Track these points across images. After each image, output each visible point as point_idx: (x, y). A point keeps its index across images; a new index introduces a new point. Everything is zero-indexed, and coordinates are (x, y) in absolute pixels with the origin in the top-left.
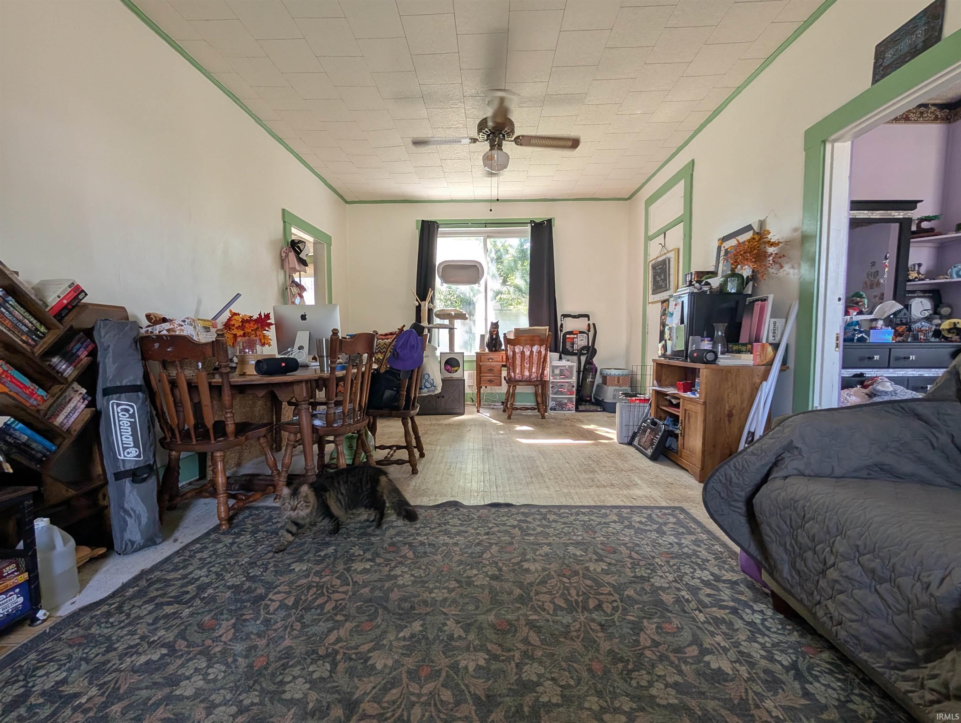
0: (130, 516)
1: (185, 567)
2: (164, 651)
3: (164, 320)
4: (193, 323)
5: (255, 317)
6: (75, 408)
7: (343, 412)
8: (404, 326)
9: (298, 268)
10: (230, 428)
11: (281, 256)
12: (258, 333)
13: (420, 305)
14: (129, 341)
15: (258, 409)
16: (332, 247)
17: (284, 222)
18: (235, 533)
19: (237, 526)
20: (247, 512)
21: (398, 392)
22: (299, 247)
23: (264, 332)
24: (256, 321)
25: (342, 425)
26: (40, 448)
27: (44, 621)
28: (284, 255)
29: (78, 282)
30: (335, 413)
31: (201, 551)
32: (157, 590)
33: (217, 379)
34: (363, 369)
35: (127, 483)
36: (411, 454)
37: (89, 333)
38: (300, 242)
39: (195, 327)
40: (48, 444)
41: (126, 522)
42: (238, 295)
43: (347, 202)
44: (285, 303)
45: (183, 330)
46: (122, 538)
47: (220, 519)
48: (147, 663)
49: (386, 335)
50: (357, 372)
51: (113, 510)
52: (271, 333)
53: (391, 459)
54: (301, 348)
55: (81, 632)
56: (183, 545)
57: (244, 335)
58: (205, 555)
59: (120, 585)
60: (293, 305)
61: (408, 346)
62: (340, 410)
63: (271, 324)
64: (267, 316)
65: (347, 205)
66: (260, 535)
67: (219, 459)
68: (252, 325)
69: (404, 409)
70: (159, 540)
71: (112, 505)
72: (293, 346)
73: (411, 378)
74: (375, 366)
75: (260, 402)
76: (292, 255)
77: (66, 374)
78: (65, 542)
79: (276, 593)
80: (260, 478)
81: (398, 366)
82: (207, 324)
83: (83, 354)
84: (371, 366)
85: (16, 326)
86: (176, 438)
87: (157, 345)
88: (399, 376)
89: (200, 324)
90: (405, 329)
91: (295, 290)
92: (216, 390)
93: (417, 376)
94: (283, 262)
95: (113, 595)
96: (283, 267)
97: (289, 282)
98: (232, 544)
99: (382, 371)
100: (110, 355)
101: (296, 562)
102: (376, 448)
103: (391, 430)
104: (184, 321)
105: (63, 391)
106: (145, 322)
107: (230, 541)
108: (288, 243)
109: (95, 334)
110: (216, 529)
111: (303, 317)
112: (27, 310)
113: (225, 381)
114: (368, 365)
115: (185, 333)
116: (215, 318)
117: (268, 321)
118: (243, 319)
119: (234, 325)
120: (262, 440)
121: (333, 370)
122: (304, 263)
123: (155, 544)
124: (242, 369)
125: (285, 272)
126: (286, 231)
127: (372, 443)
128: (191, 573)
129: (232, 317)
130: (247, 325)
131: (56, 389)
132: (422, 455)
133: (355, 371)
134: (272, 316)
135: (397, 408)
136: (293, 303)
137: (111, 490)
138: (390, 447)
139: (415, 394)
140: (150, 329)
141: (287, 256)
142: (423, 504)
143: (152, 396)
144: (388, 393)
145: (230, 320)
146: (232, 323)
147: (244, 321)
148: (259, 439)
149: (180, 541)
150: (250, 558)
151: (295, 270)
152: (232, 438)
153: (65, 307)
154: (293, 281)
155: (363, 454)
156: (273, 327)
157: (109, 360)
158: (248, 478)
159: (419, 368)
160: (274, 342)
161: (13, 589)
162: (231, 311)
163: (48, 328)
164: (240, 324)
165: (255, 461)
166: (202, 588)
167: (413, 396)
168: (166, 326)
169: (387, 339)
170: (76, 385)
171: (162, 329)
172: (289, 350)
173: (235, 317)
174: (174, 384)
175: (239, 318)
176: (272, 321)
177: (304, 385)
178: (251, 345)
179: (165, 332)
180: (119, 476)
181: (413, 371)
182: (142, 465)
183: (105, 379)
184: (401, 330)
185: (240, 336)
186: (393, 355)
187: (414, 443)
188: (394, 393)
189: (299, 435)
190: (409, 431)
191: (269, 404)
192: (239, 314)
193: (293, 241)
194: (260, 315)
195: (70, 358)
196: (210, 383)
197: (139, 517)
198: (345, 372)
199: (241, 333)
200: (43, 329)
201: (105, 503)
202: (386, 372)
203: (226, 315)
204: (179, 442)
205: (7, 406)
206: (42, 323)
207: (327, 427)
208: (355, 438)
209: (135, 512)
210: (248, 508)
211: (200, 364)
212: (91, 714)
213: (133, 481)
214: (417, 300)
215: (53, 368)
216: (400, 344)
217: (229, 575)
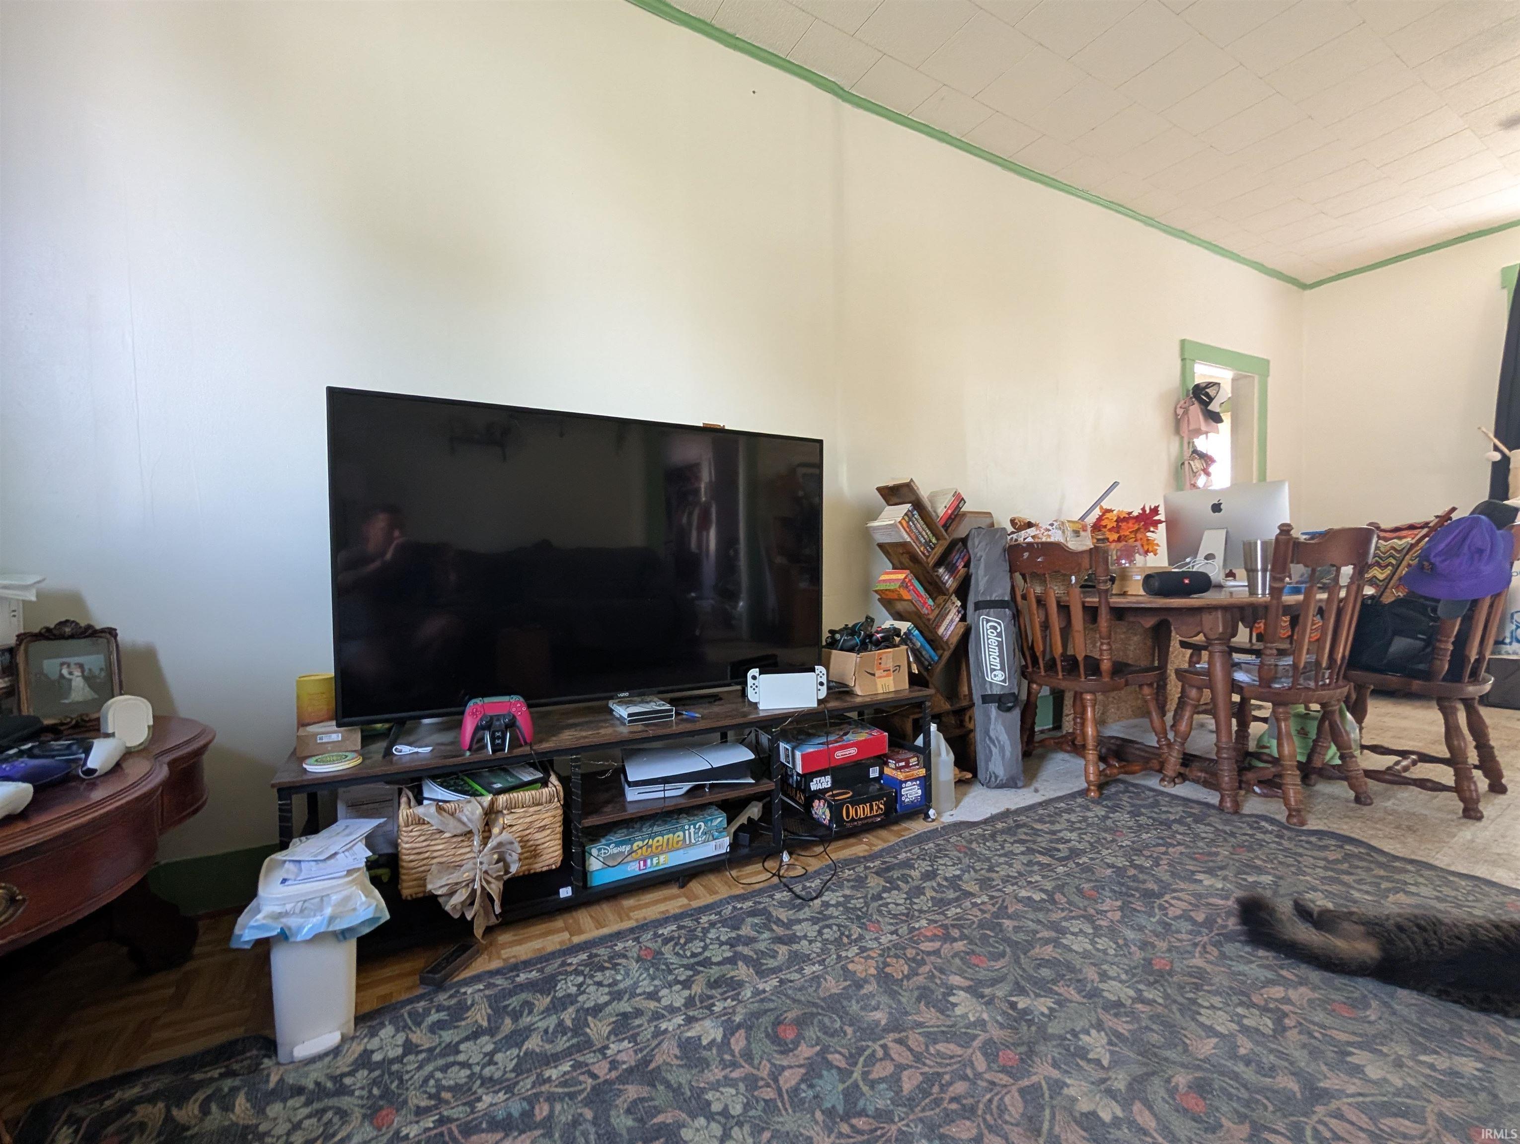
0: (995, 745)
1: (1052, 823)
2: (1044, 897)
3: (1030, 525)
4: (1062, 527)
5: (1135, 514)
6: (952, 621)
7: (1295, 666)
8: (1454, 509)
9: (1204, 428)
10: (1106, 665)
11: (1176, 415)
12: (1139, 536)
13: (1506, 460)
14: (998, 550)
15: (1132, 648)
16: (1270, 379)
17: (1183, 360)
18: (1107, 807)
19: (1108, 798)
20: (1121, 787)
21: (1429, 643)
22: (1207, 395)
23: (1149, 534)
24: (1137, 518)
25: (1290, 689)
26: (927, 656)
27: (933, 820)
28: (1180, 412)
29: (960, 491)
30: (1276, 665)
31: (1070, 811)
32: (1026, 834)
33: (1093, 600)
34: (1343, 594)
35: (993, 708)
36: (1462, 775)
37: (964, 541)
38: (1210, 385)
39: (1063, 532)
40: (932, 653)
41: (991, 751)
42: (1116, 484)
43: (1304, 287)
44: (1179, 487)
45: (1049, 536)
46: (987, 769)
47: (1088, 782)
48: (1029, 898)
49: (1397, 530)
50: (1329, 600)
51: (978, 735)
52: (1159, 535)
53: (1406, 774)
54: (1209, 557)
55: (964, 843)
56: (1044, 798)
57: (1119, 540)
58: (1073, 818)
59: (989, 815)
60: (1195, 490)
61: (1466, 548)
62: (1288, 661)
63: (1160, 522)
64: (1155, 511)
65: (1308, 292)
66: (1143, 820)
67: (1089, 704)
68: (1130, 525)
69: (1444, 679)
70: (1020, 784)
71: (978, 730)
72: (1194, 553)
73: (1468, 620)
74: (1369, 591)
75: (1135, 638)
76: (1195, 410)
77: (947, 585)
78: (948, 754)
79: (1174, 898)
80: (1136, 746)
81: (1429, 589)
82: (1077, 527)
83: (960, 565)
84: (1360, 589)
85: (917, 538)
86: (1039, 668)
87: (1026, 555)
88: (1434, 610)
89: (1069, 529)
90: (1455, 516)
91: (1197, 464)
92: (1092, 613)
93: (1489, 614)
94: (1178, 423)
95: (986, 822)
96: (1177, 430)
97: (1187, 453)
98: (1106, 817)
99: (1388, 599)
100: (982, 566)
101: (1204, 872)
102: (1363, 747)
103: (1404, 723)
104: (1052, 525)
105: (946, 601)
106: (1010, 529)
107: (1103, 813)
108: (1188, 391)
109: (970, 544)
110: (1084, 793)
111: (1217, 508)
112: (925, 523)
113: (1103, 601)
114: (1354, 587)
115: (1052, 540)
116: (1082, 518)
117: (1156, 518)
118: (1119, 517)
119: (1105, 527)
120: (1146, 690)
121: (1276, 592)
122: (1216, 418)
123: (1016, 786)
124: (1122, 586)
125: (1182, 438)
126: (1186, 371)
127: (1355, 735)
128: (1060, 831)
129: (1104, 514)
130: (1123, 525)
131: (941, 599)
132: (1497, 788)
133: (1324, 596)
134: (1162, 510)
135: (1428, 676)
136: (1194, 486)
137: (978, 712)
138: (1404, 754)
139: (1481, 653)
140: (1014, 536)
141: (1186, 412)
142: (1494, 880)
143: (1017, 616)
144: (1400, 644)
145: (1100, 519)
146: (1104, 523)
147: (1119, 520)
148: (1141, 686)
149: (1041, 792)
150: (1133, 842)
151: (1198, 432)
152: (1106, 679)
153: (950, 517)
154: (1195, 451)
155: (1333, 748)
156: (1162, 527)
157: (981, 572)
158: (1118, 742)
159: (1497, 596)
160: (1163, 549)
161: (916, 779)
162: (1101, 508)
163: (937, 539)
164: (1115, 524)
165: (1125, 723)
166: (1074, 853)
167: (1473, 657)
168: (1032, 531)
169: (1400, 538)
170: (954, 598)
171: (1026, 536)
172: (1188, 560)
173: (1108, 515)
174: (1041, 602)
175: (1113, 516)
176: (1161, 517)
177: (1220, 614)
178: (1129, 554)
179: (1030, 540)
180: (986, 699)
181: (1475, 603)
182: (1006, 691)
183: (977, 592)
184: (1447, 516)
185: (1114, 541)
186: (1421, 567)
187: (1473, 757)
188: (1419, 644)
189: (1207, 692)
190: (1458, 728)
191: (1149, 643)
192: (1111, 511)
193: (1197, 387)
194: (1143, 509)
195: (952, 570)
196: (1083, 603)
197: (1002, 750)
198: (1301, 597)
199: (1116, 536)
200: (934, 541)
201: (971, 726)
202: (1398, 602)
203: (1097, 512)
204: (1043, 673)
205: (909, 613)
206: (934, 535)
207: (1260, 686)
208: (1314, 718)
209: (999, 742)
210: (1123, 782)
211: (1073, 578)
212: (987, 916)
213: (999, 708)
214: (1496, 449)
215: (939, 577)
216: (1442, 546)
217: (1107, 852)
